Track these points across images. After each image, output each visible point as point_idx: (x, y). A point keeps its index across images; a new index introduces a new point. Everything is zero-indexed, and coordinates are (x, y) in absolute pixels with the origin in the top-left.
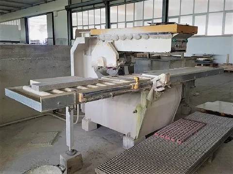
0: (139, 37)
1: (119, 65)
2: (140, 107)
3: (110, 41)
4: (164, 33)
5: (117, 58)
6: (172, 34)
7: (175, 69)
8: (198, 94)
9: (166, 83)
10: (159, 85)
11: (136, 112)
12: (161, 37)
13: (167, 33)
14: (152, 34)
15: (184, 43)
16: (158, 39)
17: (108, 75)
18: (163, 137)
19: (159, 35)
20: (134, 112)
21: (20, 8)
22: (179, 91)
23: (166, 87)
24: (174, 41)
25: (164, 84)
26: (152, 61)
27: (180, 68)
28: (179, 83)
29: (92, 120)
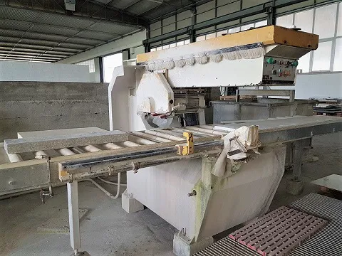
0: (204, 59)
1: (173, 110)
2: (202, 186)
3: (162, 71)
4: (249, 47)
5: (169, 98)
6: (265, 46)
7: (278, 118)
8: (316, 159)
9: (249, 144)
10: (236, 147)
11: (194, 193)
12: (245, 56)
13: (255, 45)
14: (226, 50)
15: (290, 67)
16: (237, 60)
17: (156, 126)
18: (244, 243)
19: (241, 51)
20: (190, 195)
21: (94, 46)
22: (280, 159)
23: (249, 152)
24: (268, 61)
25: (246, 146)
26: (240, 106)
27: (287, 117)
28: (281, 144)
29: (134, 197)
